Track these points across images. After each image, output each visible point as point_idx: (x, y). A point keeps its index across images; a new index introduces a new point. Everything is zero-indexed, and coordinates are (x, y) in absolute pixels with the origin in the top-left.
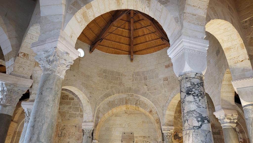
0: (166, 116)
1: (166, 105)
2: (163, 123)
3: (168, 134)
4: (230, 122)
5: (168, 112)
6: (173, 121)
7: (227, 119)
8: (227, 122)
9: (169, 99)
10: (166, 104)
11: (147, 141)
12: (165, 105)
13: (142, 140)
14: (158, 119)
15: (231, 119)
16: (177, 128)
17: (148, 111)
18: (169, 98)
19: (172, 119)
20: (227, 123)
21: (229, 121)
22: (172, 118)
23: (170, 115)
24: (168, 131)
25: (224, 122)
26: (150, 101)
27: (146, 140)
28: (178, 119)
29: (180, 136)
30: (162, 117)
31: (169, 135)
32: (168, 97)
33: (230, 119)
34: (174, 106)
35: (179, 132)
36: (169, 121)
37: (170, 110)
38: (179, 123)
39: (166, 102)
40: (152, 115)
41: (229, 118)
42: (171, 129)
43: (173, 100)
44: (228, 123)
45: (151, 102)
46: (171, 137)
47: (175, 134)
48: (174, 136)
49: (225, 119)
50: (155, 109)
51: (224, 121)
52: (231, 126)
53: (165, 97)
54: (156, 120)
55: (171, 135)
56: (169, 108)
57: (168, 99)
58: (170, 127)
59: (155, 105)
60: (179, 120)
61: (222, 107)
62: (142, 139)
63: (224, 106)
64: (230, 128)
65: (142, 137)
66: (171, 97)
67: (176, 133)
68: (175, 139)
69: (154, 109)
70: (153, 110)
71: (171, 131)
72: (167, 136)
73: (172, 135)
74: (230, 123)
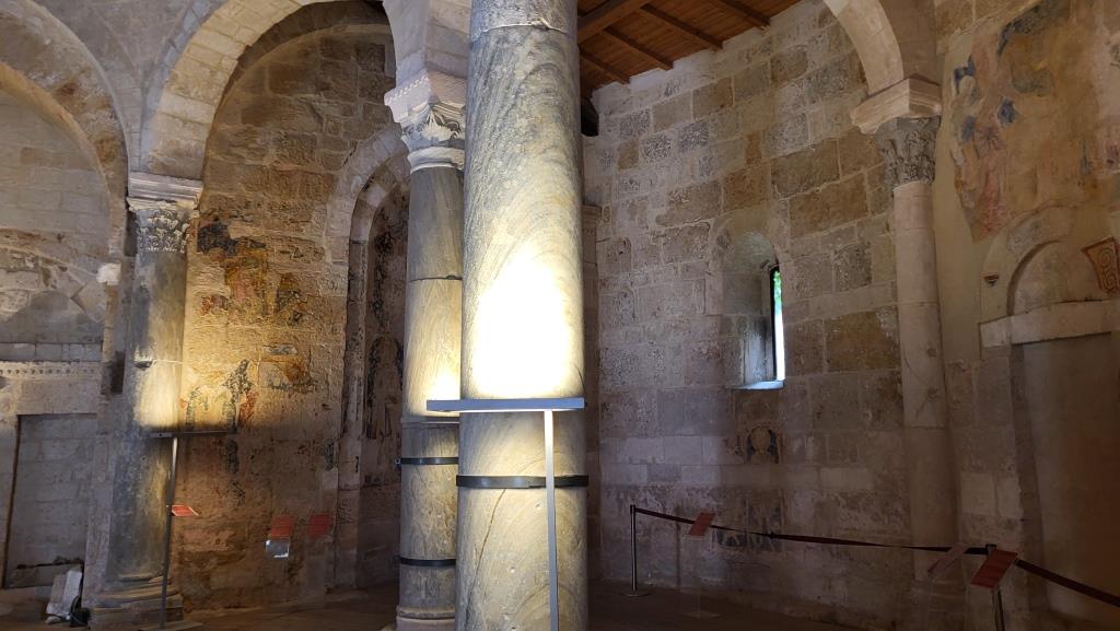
0: (158, 124)
1: (166, 59)
2: (140, 157)
3: (162, 219)
4: (451, 143)
5: (168, 102)
6: (199, 152)
7: (440, 123)
8: (437, 139)
9: (186, 27)
10: (165, 53)
11: (48, 257)
12: (161, 62)
13: (8, 254)
14: (113, 139)
15: (458, 129)
16: (226, 194)
17: (49, 88)
18: (184, 18)
19: (193, 143)
20: (434, 143)
21: (443, 134)
22: (194, 140)
23: (185, 122)
24: (164, 206)
25: (422, 138)
26: (69, 24)
27: (38, 253)
28: (234, 151)
29: (232, 238)
30: (136, 127)
31: (165, 226)
32: (180, 15)
33: (454, 127)
34: (213, 73)
35: (231, 217)
36: (178, 154)
37: (184, 92)
38: (238, 169)
39: (164, 41)
40: (76, 114)
41: (447, 121)
42: (185, 195)
43: (205, 32)
44: (442, 144)
45: (72, 35)
46: (178, 233)
47: (205, 223)
48: (202, 235)
49: (428, 122)
50: (100, 78)
51: (425, 135)
52: (450, 162)
53: (165, 16)
54: (102, 142)
55: (181, 223)
56: (180, 80)
57: (180, 27)
58: (176, 185)
59: (98, 53)
60: (240, 157)
61: (425, 63)
62: (10, 248)
63: (436, 60)
64: (446, 169)
65: (15, 236)
66: (197, 16)
67: (216, 219)
68: (203, 246)
69: (94, 79)
70: (84, 83)
71: (184, 203)
72: (152, 230)
73: (185, 226)
74: (450, 146)
